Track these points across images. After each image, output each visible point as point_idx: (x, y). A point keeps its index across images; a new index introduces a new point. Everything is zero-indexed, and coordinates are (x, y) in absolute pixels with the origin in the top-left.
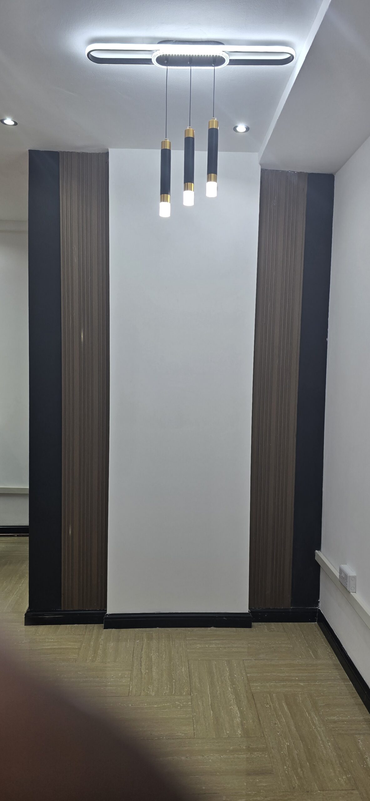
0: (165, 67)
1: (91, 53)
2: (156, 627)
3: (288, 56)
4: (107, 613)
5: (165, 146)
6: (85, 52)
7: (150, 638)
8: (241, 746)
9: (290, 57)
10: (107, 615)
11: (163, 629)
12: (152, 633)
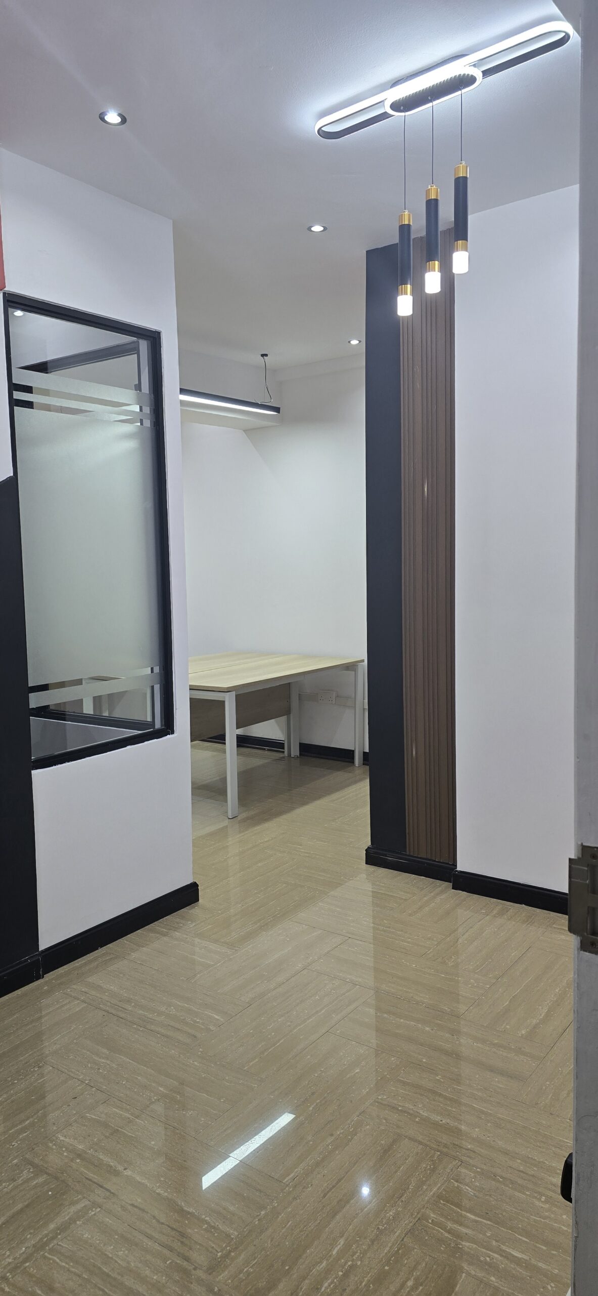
0: (403, 114)
1: (322, 129)
2: (520, 904)
3: (562, 35)
4: (457, 869)
5: (402, 222)
6: (314, 131)
7: (501, 913)
8: (510, 1044)
9: (564, 36)
10: (457, 871)
11: (530, 908)
12: (510, 909)
